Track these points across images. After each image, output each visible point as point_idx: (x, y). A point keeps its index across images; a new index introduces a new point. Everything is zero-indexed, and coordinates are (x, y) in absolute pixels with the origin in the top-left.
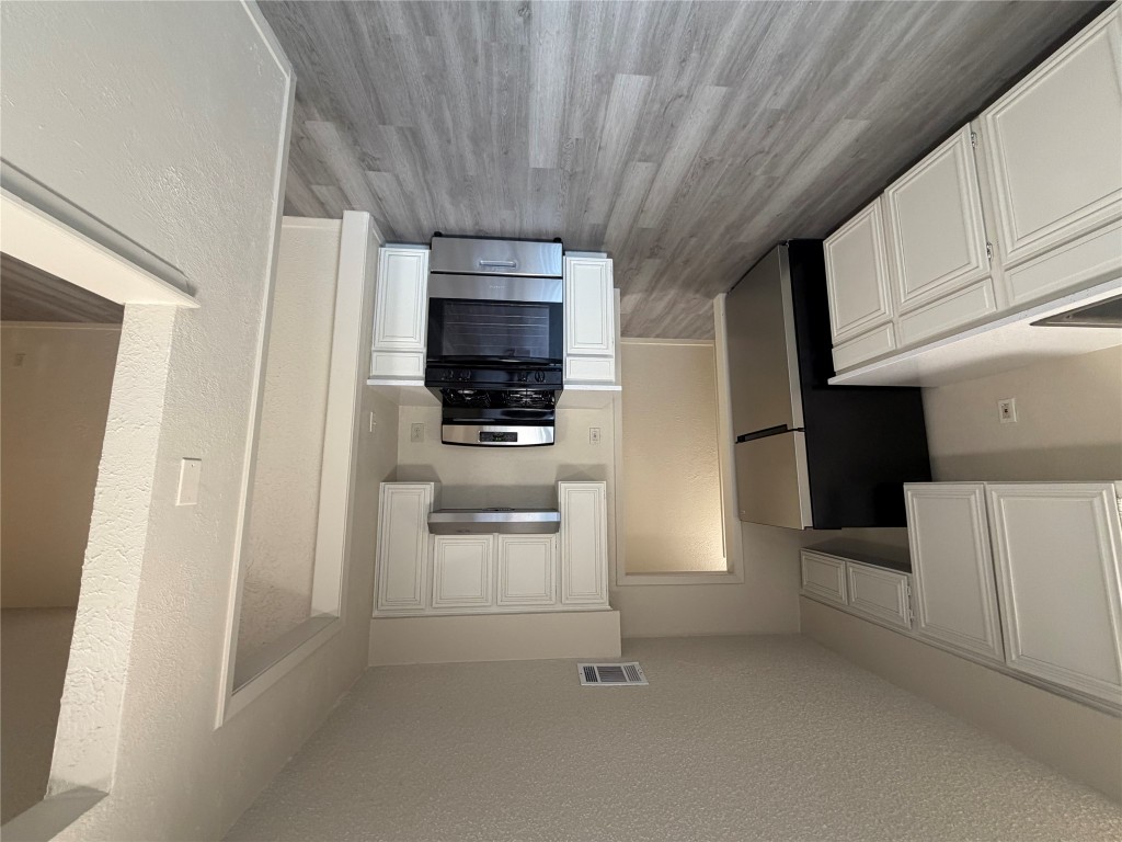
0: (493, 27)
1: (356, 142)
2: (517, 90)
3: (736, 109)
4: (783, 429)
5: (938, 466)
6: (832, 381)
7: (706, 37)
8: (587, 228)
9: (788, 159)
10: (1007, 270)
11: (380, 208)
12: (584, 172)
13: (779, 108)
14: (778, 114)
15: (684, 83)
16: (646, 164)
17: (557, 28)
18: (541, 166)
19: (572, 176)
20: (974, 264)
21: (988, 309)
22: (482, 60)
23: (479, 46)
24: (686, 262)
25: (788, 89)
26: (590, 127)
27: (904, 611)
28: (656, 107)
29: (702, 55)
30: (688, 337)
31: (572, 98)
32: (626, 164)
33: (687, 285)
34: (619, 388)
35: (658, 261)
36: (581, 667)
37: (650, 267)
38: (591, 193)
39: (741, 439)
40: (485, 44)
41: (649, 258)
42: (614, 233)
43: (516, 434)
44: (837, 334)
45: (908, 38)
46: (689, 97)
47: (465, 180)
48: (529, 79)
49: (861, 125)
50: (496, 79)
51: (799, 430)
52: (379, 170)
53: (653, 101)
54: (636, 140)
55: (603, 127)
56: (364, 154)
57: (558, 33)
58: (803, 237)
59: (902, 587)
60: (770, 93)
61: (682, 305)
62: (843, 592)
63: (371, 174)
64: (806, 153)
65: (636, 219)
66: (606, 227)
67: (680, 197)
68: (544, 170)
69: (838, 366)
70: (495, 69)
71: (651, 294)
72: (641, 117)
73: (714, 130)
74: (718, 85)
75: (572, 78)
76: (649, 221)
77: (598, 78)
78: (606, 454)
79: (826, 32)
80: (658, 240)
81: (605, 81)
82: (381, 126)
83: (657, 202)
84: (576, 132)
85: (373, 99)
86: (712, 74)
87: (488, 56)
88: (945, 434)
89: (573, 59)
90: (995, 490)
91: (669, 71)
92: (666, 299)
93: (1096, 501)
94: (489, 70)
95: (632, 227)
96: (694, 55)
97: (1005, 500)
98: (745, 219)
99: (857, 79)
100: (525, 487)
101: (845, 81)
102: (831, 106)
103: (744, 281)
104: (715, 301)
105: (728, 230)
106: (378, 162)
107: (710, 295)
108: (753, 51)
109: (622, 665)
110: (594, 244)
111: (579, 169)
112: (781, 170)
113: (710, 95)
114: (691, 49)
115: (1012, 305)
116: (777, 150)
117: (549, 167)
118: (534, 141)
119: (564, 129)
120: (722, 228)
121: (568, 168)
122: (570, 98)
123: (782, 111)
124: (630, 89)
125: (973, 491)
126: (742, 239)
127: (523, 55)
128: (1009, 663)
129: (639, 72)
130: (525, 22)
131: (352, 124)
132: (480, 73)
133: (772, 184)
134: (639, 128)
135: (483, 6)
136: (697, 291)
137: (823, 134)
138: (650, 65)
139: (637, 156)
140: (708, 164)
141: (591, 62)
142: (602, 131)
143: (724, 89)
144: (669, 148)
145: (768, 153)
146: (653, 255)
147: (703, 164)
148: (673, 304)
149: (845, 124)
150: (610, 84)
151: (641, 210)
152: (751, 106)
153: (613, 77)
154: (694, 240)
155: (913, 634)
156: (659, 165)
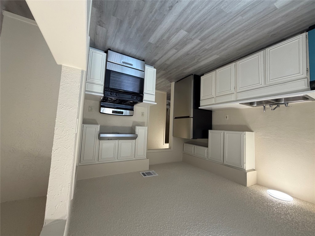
0: (161, 8)
1: (100, 17)
2: (157, 23)
3: (200, 46)
4: (188, 117)
5: (213, 127)
6: (199, 108)
7: (203, 30)
8: (153, 60)
9: (203, 58)
10: (237, 93)
11: (95, 37)
12: (160, 47)
13: (207, 48)
14: (206, 49)
15: (193, 37)
16: (175, 50)
17: (175, 14)
18: (151, 42)
19: (157, 47)
20: (232, 90)
21: (233, 99)
22: (153, 13)
23: (155, 10)
24: (170, 74)
25: (210, 46)
26: (169, 38)
27: (206, 155)
28: (185, 39)
29: (200, 33)
30: (161, 90)
31: (169, 30)
32: (171, 49)
33: (168, 79)
34: (156, 103)
35: (165, 72)
36: (141, 173)
37: (162, 72)
38: (159, 52)
39: (176, 118)
40: (156, 10)
41: (163, 70)
42: (158, 63)
43: (123, 112)
44: (201, 98)
45: (233, 44)
46: (193, 40)
47: (128, 38)
48: (162, 22)
49: (218, 56)
50: (153, 18)
51: (192, 117)
52: (102, 27)
53: (185, 38)
54: (177, 44)
55: (171, 39)
56: (101, 21)
57: (175, 16)
58: (197, 74)
59: (206, 151)
60: (207, 45)
61: (164, 83)
62: (193, 152)
63: (99, 27)
64: (207, 58)
65: (166, 61)
66: (157, 61)
67: (179, 59)
68: (151, 43)
69: (201, 105)
70: (155, 16)
71: (158, 79)
72: (181, 40)
73: (193, 48)
74: (199, 40)
75: (171, 26)
76: (168, 63)
77: (177, 29)
78: (145, 119)
79: (222, 38)
80: (167, 67)
81: (178, 30)
82: (112, 16)
83: (173, 58)
84: (165, 38)
85: (115, 8)
86: (199, 37)
87: (155, 13)
88: (215, 121)
89: (174, 23)
90: (226, 132)
91: (192, 33)
92: (161, 81)
93: (241, 135)
94: (153, 16)
95: (164, 63)
96: (199, 32)
97: (228, 134)
98: (188, 68)
99: (222, 48)
100: (123, 127)
101: (220, 48)
102: (216, 51)
103: (180, 81)
104: (172, 83)
105: (184, 69)
106: (104, 25)
107: (171, 82)
108: (209, 36)
109: (150, 172)
110: (152, 64)
111: (160, 46)
112: (200, 60)
113: (197, 41)
114: (199, 31)
115: (237, 99)
116: (202, 56)
117: (153, 43)
118: (153, 36)
119: (162, 36)
120: (182, 68)
121: (157, 45)
122: (168, 30)
123: (207, 49)
124: (182, 33)
125: (222, 132)
126: (185, 72)
127: (164, 16)
128: (224, 163)
129: (186, 31)
130: (169, 10)
131: (103, 12)
132: (151, 15)
133: (198, 62)
134: (179, 42)
135: (161, 2)
136: (169, 80)
137: (211, 56)
138: (189, 31)
139: (175, 48)
140: (188, 54)
141: (178, 24)
142: (170, 40)
143: (200, 41)
144: (182, 49)
145: (200, 56)
146: (164, 70)
147: (187, 54)
148: (162, 82)
149: (215, 56)
150: (179, 31)
151: (168, 59)
152: (203, 46)
153: (180, 30)
154: (175, 69)
155: (207, 159)
156: (178, 51)
